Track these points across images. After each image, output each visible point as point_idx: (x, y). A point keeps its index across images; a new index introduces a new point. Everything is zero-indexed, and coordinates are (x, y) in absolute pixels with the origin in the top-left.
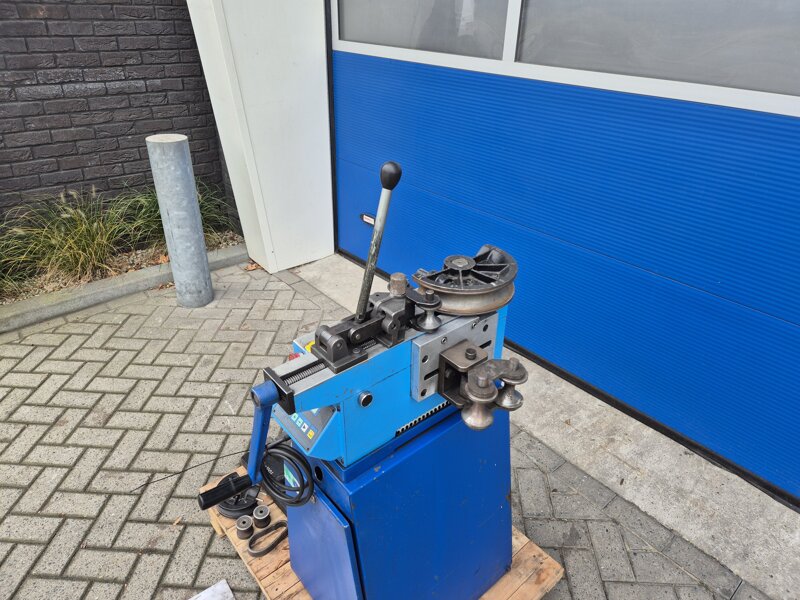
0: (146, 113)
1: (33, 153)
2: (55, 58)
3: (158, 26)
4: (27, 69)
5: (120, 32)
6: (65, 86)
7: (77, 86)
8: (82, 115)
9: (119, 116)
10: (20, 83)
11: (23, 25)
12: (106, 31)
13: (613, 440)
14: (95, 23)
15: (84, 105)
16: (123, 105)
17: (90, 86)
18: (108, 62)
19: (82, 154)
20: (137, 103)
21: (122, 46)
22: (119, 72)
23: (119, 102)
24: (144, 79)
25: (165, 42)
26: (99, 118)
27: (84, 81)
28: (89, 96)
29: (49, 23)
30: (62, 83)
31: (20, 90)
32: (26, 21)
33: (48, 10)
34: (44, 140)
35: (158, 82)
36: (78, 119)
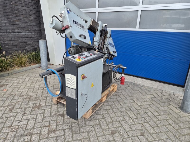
0: (31, 38)
1: (12, 45)
2: (18, 28)
3: (34, 24)
4: (13, 30)
5: (28, 25)
6: (19, 33)
7: (21, 33)
8: (21, 38)
9: (27, 39)
10: (12, 32)
11: (13, 23)
12: (26, 25)
14: (24, 23)
15: (21, 37)
16: (28, 37)
17: (23, 33)
18: (26, 29)
19: (21, 45)
20: (30, 37)
21: (28, 27)
22: (28, 31)
23: (27, 37)
24: (31, 33)
25: (35, 27)
26: (24, 39)
27: (22, 33)
28: (22, 35)
29: (18, 22)
30: (18, 33)
31: (12, 33)
33: (18, 20)
34: (14, 42)
35: (34, 33)
36: (21, 39)
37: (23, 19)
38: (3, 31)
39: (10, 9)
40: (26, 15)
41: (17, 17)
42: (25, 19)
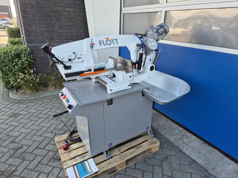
2: (58, 37)
3: (81, 31)
4: (52, 39)
5: (73, 32)
12: (70, 32)
13: (183, 138)
14: (68, 30)
18: (69, 38)
29: (58, 30)
30: (59, 43)
32: (53, 29)
33: (58, 27)
37: (65, 25)
38: (38, 41)
39: (47, 11)
40: (71, 19)
41: (58, 22)
42: (69, 24)
